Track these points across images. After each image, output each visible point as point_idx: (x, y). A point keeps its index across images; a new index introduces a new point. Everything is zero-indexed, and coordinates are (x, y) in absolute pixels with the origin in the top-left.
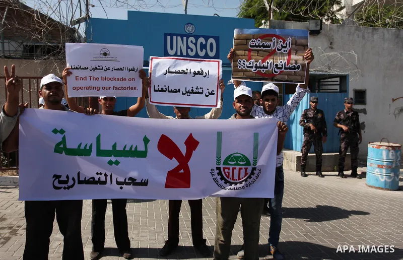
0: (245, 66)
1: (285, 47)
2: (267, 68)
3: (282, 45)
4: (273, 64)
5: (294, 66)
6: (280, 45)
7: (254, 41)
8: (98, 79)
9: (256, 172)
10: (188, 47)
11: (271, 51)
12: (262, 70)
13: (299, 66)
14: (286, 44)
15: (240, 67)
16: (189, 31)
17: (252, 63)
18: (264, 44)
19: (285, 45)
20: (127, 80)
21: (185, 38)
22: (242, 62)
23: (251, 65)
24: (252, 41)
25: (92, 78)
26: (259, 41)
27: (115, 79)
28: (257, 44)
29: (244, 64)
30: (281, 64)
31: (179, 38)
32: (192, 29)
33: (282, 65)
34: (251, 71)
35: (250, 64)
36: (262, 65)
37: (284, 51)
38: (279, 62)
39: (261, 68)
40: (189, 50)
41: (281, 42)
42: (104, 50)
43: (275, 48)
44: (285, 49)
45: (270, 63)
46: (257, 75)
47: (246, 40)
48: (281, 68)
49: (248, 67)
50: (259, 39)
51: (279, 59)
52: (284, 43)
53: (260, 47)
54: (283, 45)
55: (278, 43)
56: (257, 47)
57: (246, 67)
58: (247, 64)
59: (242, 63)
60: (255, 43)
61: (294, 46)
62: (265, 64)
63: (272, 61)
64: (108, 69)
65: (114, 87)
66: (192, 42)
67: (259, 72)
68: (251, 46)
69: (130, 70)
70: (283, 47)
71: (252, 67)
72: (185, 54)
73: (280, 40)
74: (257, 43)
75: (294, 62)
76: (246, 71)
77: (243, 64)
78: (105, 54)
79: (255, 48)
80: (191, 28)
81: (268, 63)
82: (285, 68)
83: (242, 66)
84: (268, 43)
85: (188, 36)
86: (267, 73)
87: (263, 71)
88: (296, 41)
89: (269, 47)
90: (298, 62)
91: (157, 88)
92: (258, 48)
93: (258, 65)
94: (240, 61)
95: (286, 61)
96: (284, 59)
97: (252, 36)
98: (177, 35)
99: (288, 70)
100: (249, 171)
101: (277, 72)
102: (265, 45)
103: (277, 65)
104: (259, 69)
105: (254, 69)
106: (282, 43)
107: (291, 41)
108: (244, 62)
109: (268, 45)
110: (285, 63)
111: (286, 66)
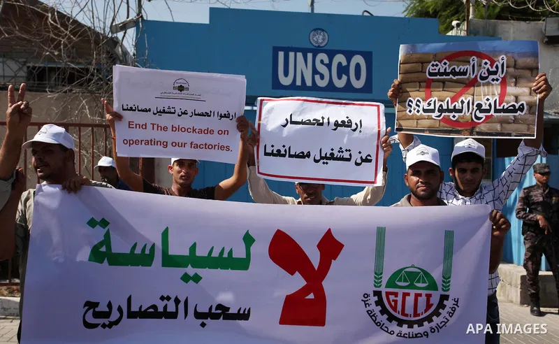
0: (421, 109)
1: (495, 73)
2: (460, 111)
3: (488, 70)
4: (473, 104)
5: (514, 106)
6: (485, 71)
7: (437, 65)
8: (165, 129)
9: (449, 304)
10: (315, 71)
11: (467, 82)
12: (451, 115)
13: (522, 105)
14: (497, 67)
15: (410, 111)
16: (317, 42)
17: (432, 103)
18: (454, 69)
19: (494, 69)
20: (216, 132)
21: (310, 56)
22: (414, 102)
23: (432, 107)
24: (433, 65)
25: (155, 126)
26: (445, 64)
27: (194, 130)
28: (442, 71)
29: (419, 106)
30: (488, 103)
31: (300, 55)
32: (324, 39)
33: (490, 105)
34: (430, 118)
35: (429, 104)
36: (451, 107)
37: (493, 80)
38: (485, 100)
39: (448, 110)
40: (317, 77)
41: (486, 63)
42: (180, 81)
43: (476, 76)
44: (495, 77)
45: (466, 102)
46: (442, 123)
47: (422, 63)
48: (488, 111)
49: (425, 111)
50: (445, 61)
51: (485, 95)
52: (492, 66)
53: (448, 74)
54: (491, 70)
55: (480, 66)
56: (441, 74)
57: (421, 112)
58: (424, 105)
59: (414, 105)
60: (437, 68)
61: (511, 70)
62: (458, 106)
63: (470, 98)
64: (185, 113)
65: (191, 144)
66: (322, 62)
67: (446, 120)
68: (430, 74)
69: (221, 117)
70: (490, 73)
71: (433, 111)
72: (309, 83)
73: (484, 61)
74: (441, 68)
75: (513, 98)
76: (422, 118)
77: (417, 105)
78: (181, 88)
79: (438, 77)
80: (321, 37)
81: (462, 102)
82: (496, 111)
83: (414, 109)
84: (463, 68)
85: (316, 51)
86: (461, 121)
87: (454, 117)
88: (515, 61)
89: (464, 73)
90: (520, 98)
91: (269, 150)
92: (444, 77)
93: (445, 107)
94: (410, 101)
95: (497, 98)
96: (493, 95)
97: (432, 57)
98: (296, 50)
99: (502, 114)
100: (435, 300)
101: (478, 118)
102: (457, 70)
103: (479, 106)
104: (447, 114)
105: (437, 113)
106: (488, 66)
107: (505, 61)
108: (418, 103)
109: (462, 71)
110: (495, 101)
111: (498, 107)
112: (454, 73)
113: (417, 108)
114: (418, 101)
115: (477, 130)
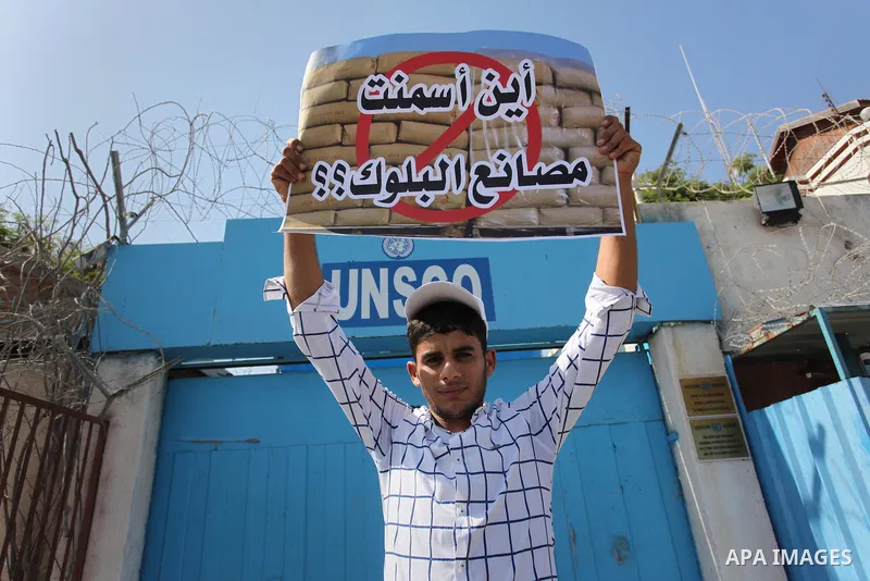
0: (346, 187)
1: (512, 98)
2: (440, 185)
3: (496, 91)
4: (468, 168)
5: (561, 168)
6: (490, 93)
7: (381, 83)
11: (452, 120)
12: (418, 195)
13: (581, 165)
14: (515, 84)
15: (321, 193)
17: (373, 170)
18: (420, 91)
19: (510, 90)
22: (331, 171)
23: (372, 180)
24: (372, 84)
26: (399, 79)
28: (393, 95)
29: (341, 179)
30: (502, 164)
33: (508, 168)
34: (369, 205)
35: (366, 174)
36: (417, 178)
37: (509, 113)
38: (494, 158)
39: (412, 186)
41: (490, 77)
43: (471, 107)
44: (513, 106)
45: (452, 164)
46: (396, 216)
47: (348, 80)
48: (505, 181)
49: (356, 189)
50: (399, 72)
51: (494, 149)
52: (504, 81)
53: (406, 103)
54: (502, 90)
55: (478, 82)
56: (391, 104)
57: (348, 192)
58: (354, 176)
59: (329, 178)
60: (382, 90)
61: (548, 91)
62: (435, 176)
63: (462, 157)
67: (404, 207)
68: (367, 104)
70: (502, 98)
71: (375, 189)
73: (485, 73)
74: (392, 89)
75: (557, 152)
76: (348, 206)
77: (337, 177)
79: (385, 110)
81: (444, 166)
82: (524, 181)
83: (331, 188)
84: (440, 88)
86: (443, 207)
87: (425, 198)
88: (554, 75)
89: (444, 101)
90: (575, 151)
92: (399, 110)
93: (403, 179)
94: (322, 168)
95: (523, 152)
96: (513, 146)
97: (368, 65)
99: (538, 187)
101: (486, 200)
102: (428, 94)
103: (483, 172)
104: (408, 194)
105: (385, 194)
106: (496, 82)
107: (531, 70)
108: (340, 172)
109: (437, 95)
110: (519, 160)
111: (526, 173)
112: (420, 100)
113: (338, 184)
114: (340, 167)
115: (482, 224)
